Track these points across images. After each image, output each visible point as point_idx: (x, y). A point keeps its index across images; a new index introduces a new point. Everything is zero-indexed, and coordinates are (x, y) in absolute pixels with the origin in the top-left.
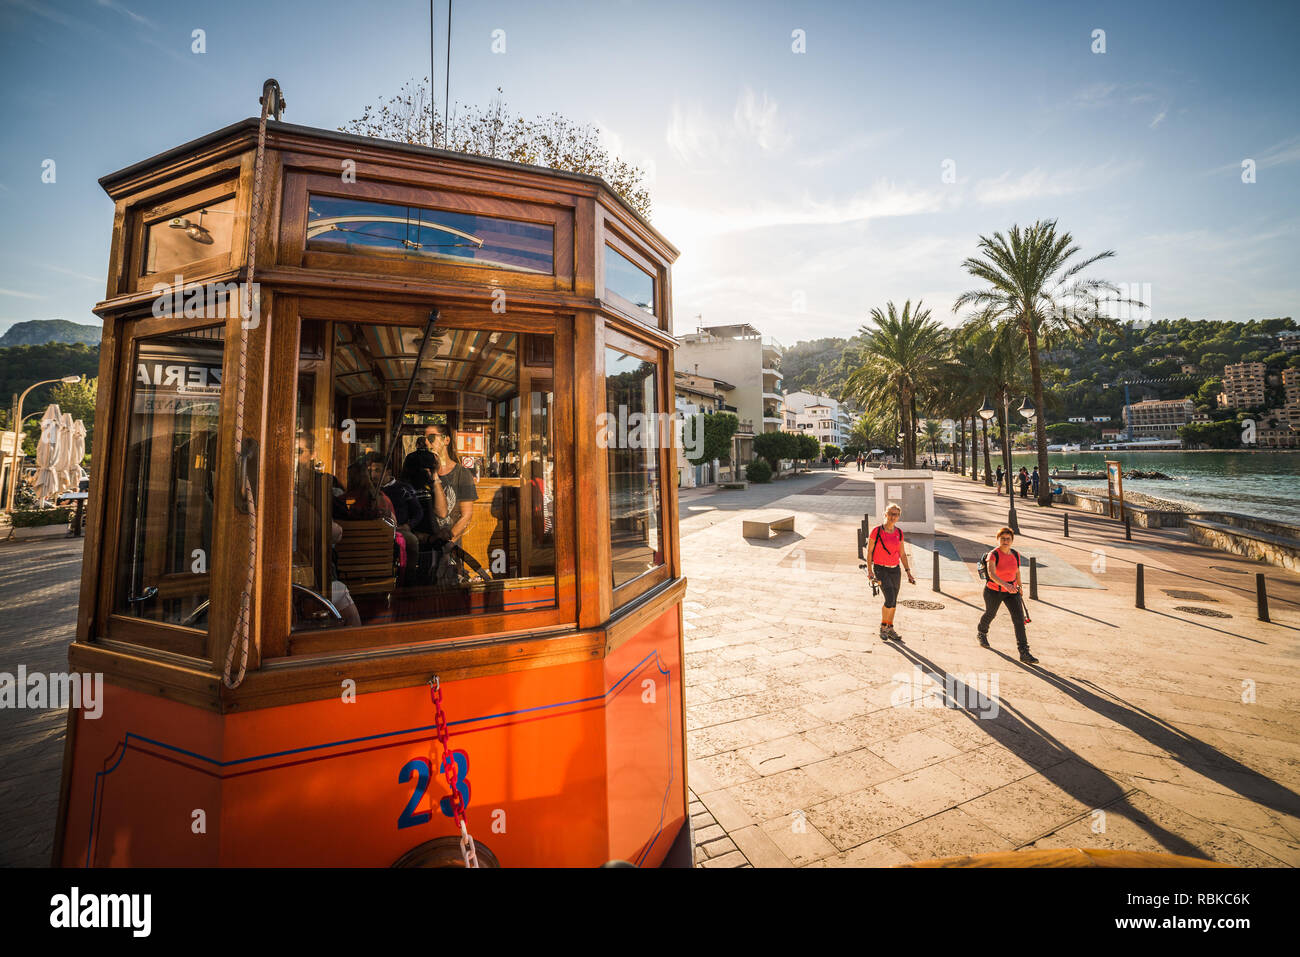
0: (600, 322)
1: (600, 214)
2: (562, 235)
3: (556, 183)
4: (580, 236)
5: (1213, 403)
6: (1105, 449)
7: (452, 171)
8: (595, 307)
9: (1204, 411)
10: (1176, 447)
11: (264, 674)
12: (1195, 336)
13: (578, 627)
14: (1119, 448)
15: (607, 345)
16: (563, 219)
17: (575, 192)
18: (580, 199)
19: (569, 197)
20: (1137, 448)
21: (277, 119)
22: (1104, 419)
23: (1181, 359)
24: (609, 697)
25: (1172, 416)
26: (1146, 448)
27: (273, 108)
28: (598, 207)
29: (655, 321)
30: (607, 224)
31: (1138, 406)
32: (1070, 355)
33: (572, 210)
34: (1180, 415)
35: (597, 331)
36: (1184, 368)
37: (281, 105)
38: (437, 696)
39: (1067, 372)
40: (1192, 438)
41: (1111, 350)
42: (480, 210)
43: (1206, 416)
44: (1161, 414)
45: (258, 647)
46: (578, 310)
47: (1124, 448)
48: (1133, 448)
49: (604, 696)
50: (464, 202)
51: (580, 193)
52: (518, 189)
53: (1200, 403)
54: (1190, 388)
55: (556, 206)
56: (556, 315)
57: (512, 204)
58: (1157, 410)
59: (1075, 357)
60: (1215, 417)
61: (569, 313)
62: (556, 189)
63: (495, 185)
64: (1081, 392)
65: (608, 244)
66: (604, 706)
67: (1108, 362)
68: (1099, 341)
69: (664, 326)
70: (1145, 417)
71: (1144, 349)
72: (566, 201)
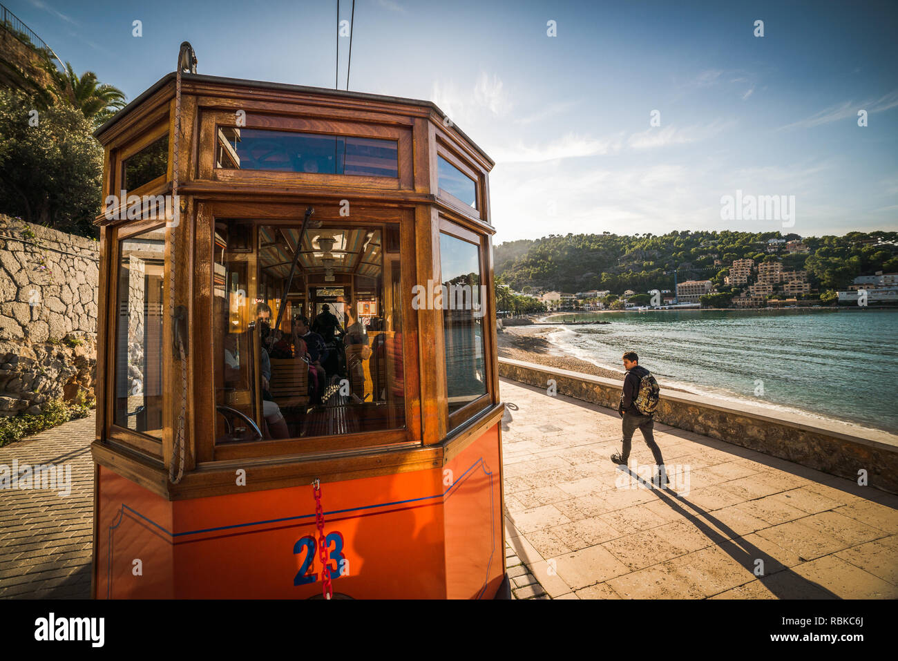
0: (434, 213)
1: (432, 131)
2: (403, 148)
3: (398, 108)
4: (418, 148)
5: (722, 282)
6: (662, 309)
7: (319, 103)
8: (430, 202)
9: (717, 287)
10: (698, 308)
11: (197, 474)
12: (726, 242)
13: (422, 444)
14: (669, 308)
15: (441, 231)
16: (404, 135)
17: (412, 114)
18: (417, 119)
19: (409, 118)
20: (679, 308)
21: (191, 71)
22: (667, 291)
23: (716, 256)
24: (445, 497)
25: (699, 290)
26: (683, 308)
27: (188, 64)
28: (431, 126)
29: (477, 214)
30: (438, 139)
31: (683, 284)
32: (656, 253)
33: (410, 128)
34: (703, 290)
35: (432, 219)
36: (715, 261)
37: (193, 61)
38: (317, 494)
39: (651, 263)
40: (706, 302)
41: (679, 250)
42: (342, 131)
43: (716, 290)
44: (694, 289)
45: (193, 454)
46: (417, 203)
47: (671, 308)
48: (676, 308)
49: (442, 495)
50: (329, 126)
51: (417, 115)
52: (369, 114)
53: (716, 282)
54: (712, 274)
55: (398, 126)
56: (401, 208)
57: (365, 126)
58: (692, 287)
59: (658, 254)
60: (720, 291)
61: (410, 206)
62: (398, 112)
63: (351, 112)
64: (657, 275)
65: (439, 154)
66: (443, 503)
67: (675, 258)
68: (675, 244)
69: (484, 217)
70: (686, 291)
71: (696, 250)
72: (405, 121)
